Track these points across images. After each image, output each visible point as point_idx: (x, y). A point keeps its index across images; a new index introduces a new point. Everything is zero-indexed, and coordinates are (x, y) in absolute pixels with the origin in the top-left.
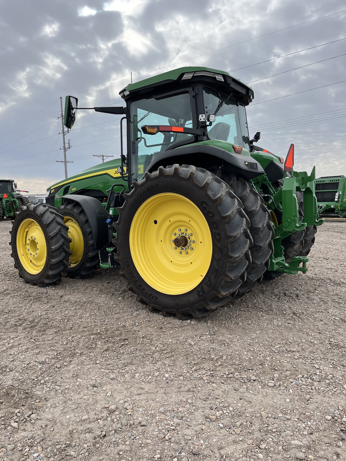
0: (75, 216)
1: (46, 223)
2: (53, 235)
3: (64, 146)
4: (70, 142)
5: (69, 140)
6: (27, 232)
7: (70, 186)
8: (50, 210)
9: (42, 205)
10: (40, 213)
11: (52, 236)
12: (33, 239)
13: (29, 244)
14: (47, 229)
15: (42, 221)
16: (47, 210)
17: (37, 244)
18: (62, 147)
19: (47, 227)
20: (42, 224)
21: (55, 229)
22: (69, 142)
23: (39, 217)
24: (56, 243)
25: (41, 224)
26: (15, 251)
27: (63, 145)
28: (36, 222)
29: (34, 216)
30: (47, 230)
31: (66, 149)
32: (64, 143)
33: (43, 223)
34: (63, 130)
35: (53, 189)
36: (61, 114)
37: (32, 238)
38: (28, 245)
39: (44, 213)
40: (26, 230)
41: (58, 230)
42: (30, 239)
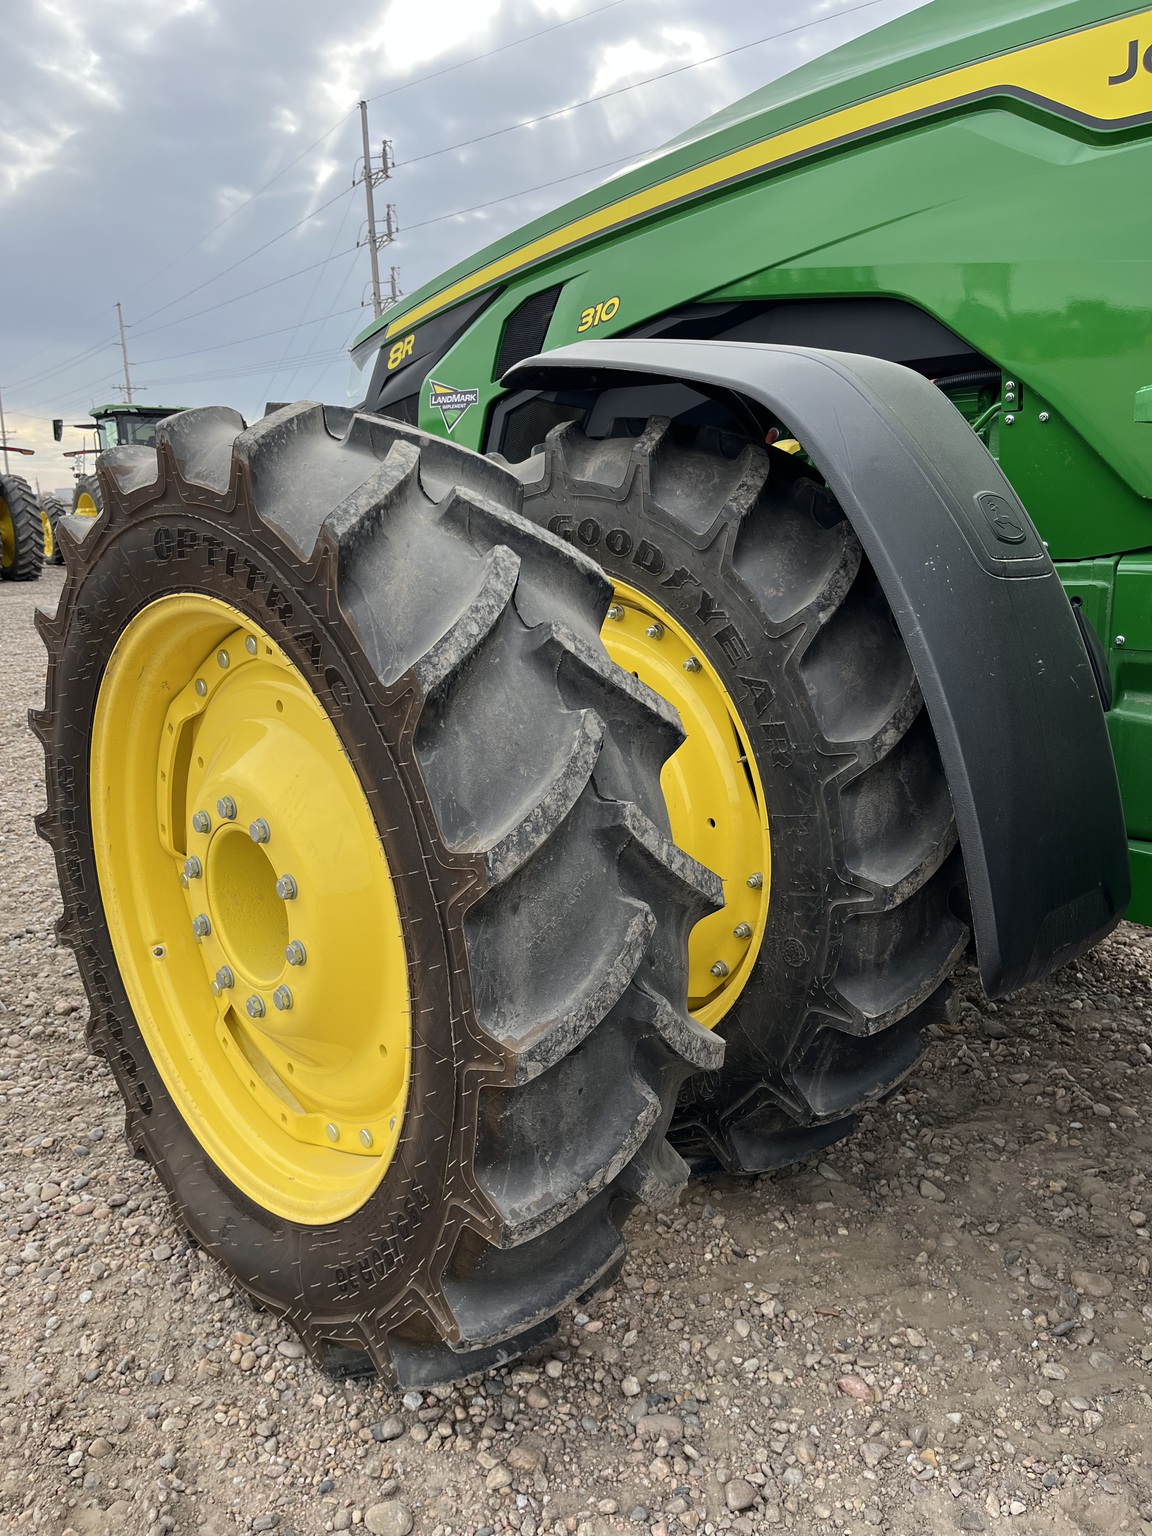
0: (673, 568)
1: (413, 675)
2: (512, 861)
3: (374, 293)
4: (396, 277)
5: (393, 269)
6: (191, 726)
7: (559, 287)
8: (441, 486)
9: (338, 426)
10: (325, 531)
11: (504, 871)
12: (245, 823)
13: (209, 873)
14: (425, 762)
15: (345, 639)
16: (406, 489)
17: (293, 895)
18: (369, 297)
19: (427, 733)
20: (347, 673)
21: (528, 755)
22: (393, 277)
23: (310, 577)
24: (547, 973)
25: (332, 677)
26: (82, 911)
27: (371, 289)
28: (273, 645)
29: (240, 569)
30: (426, 782)
31: (382, 305)
32: (376, 282)
33: (361, 668)
34: (370, 232)
35: (401, 337)
36: (365, 168)
37: (232, 816)
38: (198, 875)
39: (376, 523)
40: (179, 714)
41: (570, 773)
42: (217, 820)
